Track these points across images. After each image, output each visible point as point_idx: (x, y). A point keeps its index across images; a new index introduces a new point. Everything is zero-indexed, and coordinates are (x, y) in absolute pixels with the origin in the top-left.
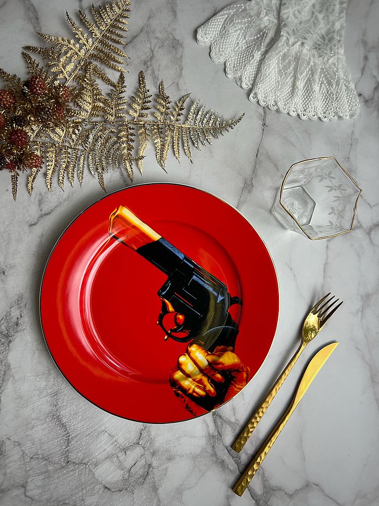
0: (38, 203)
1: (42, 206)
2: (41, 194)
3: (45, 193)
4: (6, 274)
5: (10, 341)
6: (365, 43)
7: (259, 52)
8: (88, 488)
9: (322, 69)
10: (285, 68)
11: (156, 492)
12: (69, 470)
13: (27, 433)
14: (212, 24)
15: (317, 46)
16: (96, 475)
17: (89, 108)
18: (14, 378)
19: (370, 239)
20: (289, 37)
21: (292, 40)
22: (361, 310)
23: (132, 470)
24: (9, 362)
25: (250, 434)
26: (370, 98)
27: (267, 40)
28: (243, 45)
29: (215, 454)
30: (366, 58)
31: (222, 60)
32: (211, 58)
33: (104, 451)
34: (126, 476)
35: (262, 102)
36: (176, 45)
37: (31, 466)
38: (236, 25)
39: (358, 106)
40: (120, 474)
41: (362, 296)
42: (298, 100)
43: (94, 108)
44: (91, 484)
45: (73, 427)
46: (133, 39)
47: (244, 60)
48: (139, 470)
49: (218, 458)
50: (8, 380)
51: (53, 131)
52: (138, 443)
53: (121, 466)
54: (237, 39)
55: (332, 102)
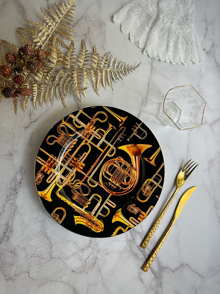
0: (29, 115)
1: (31, 117)
2: (30, 110)
3: (33, 110)
4: (13, 155)
5: (17, 192)
6: (206, 20)
7: (148, 27)
8: (63, 271)
9: (183, 36)
10: (163, 36)
11: (100, 272)
12: (52, 262)
13: (28, 243)
14: (121, 12)
15: (180, 23)
16: (67, 264)
17: (55, 61)
18: (20, 213)
19: (212, 129)
20: (164, 19)
21: (166, 20)
22: (208, 168)
23: (87, 261)
24: (16, 204)
25: (150, 239)
26: (210, 51)
27: (152, 20)
28: (139, 23)
29: (132, 250)
30: (207, 29)
31: (128, 32)
32: (121, 31)
33: (71, 251)
34: (84, 265)
35: (150, 55)
36: (102, 24)
37: (31, 261)
38: (135, 13)
39: (203, 56)
40: (80, 263)
41: (208, 161)
42: (170, 53)
43: (58, 61)
44: (65, 269)
45: (53, 238)
46: (78, 22)
47: (140, 32)
48: (90, 261)
49: (133, 252)
50: (17, 214)
51: (36, 75)
52: (89, 246)
53: (80, 259)
54: (136, 20)
55: (189, 54)
